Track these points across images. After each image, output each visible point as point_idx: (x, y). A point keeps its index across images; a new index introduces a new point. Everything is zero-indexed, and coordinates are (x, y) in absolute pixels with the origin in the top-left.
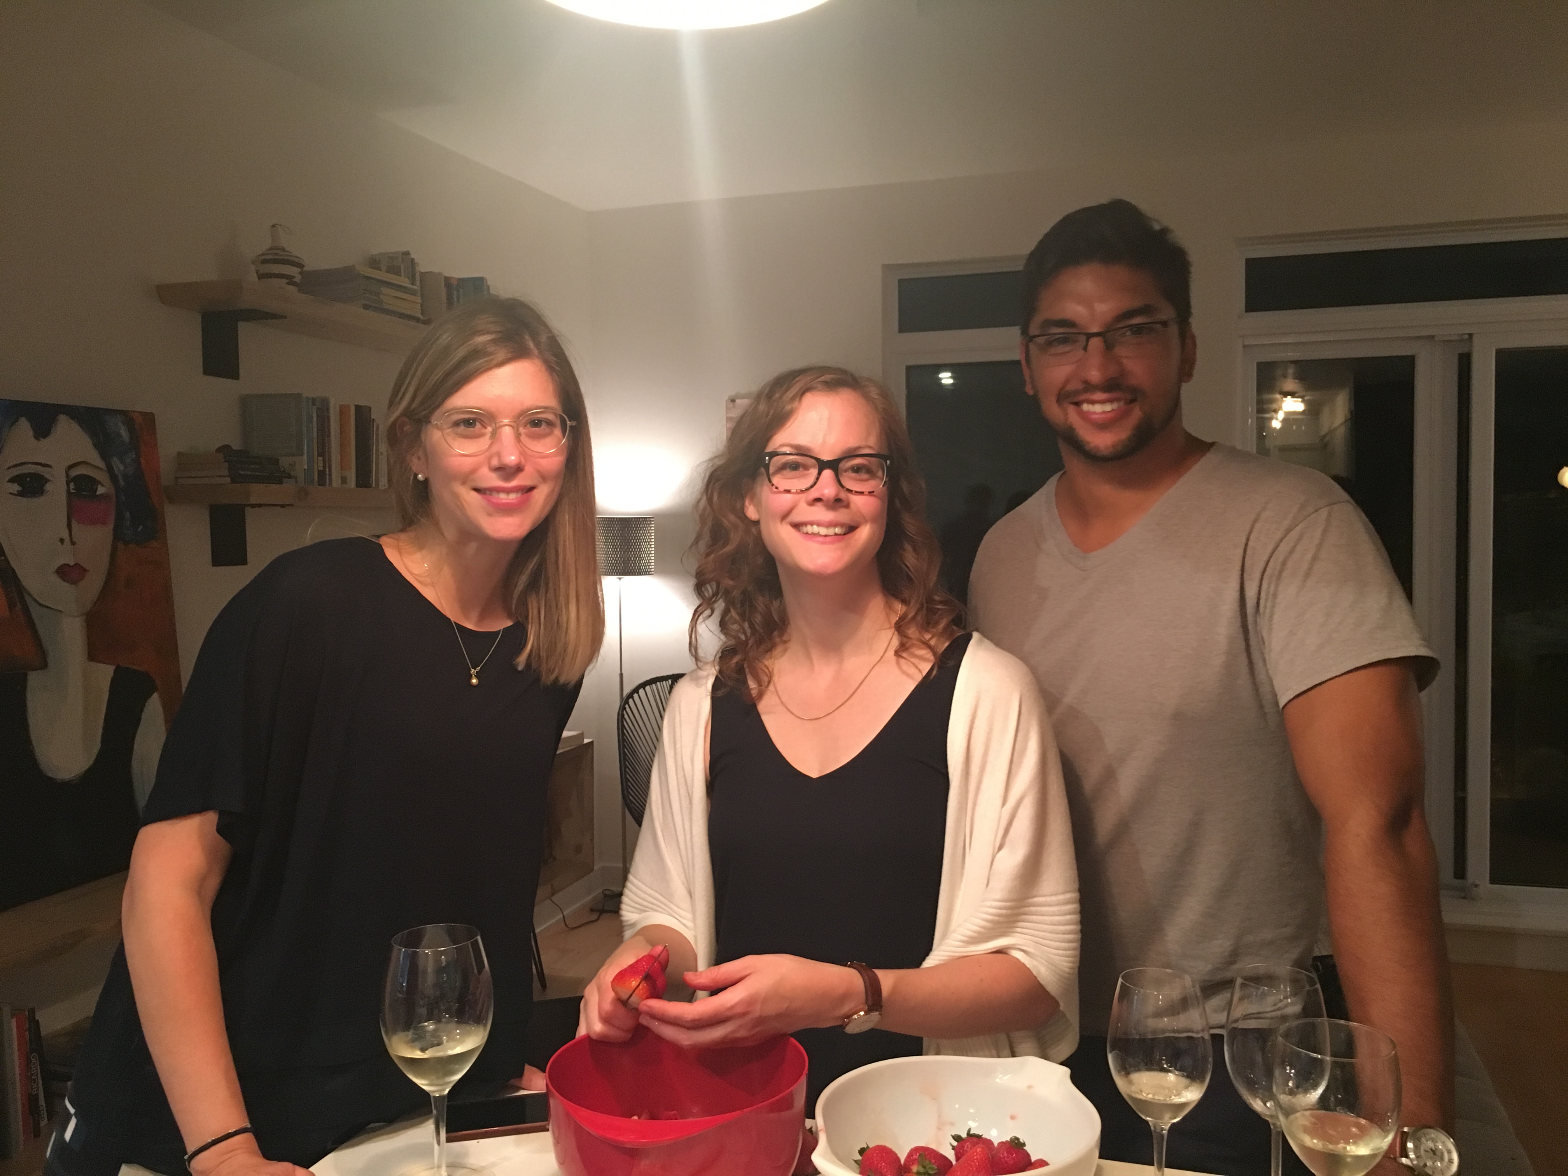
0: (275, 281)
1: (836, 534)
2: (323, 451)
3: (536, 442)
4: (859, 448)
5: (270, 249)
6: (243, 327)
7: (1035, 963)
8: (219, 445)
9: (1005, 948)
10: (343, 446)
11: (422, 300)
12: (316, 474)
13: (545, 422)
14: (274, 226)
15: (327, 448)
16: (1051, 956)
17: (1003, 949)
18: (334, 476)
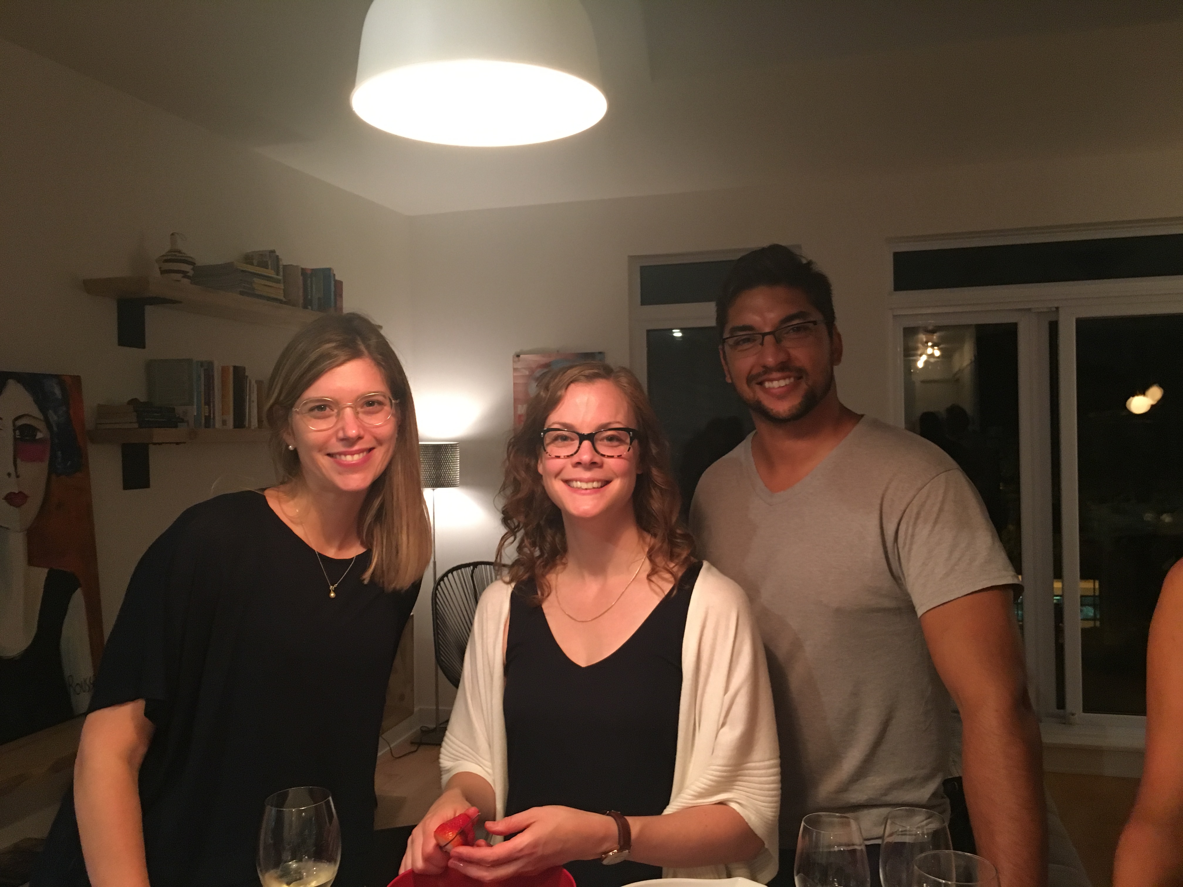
0: (173, 275)
1: (594, 488)
2: (209, 402)
3: (369, 417)
4: (609, 423)
5: (170, 251)
6: (148, 309)
7: (747, 812)
8: (130, 399)
9: (725, 801)
10: (224, 396)
11: (284, 286)
12: (203, 419)
13: (377, 402)
14: (172, 234)
15: (211, 398)
16: (759, 807)
17: (724, 801)
18: (217, 418)
